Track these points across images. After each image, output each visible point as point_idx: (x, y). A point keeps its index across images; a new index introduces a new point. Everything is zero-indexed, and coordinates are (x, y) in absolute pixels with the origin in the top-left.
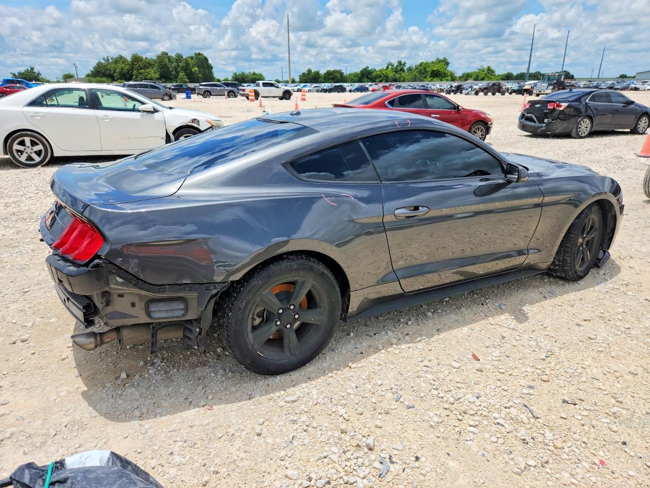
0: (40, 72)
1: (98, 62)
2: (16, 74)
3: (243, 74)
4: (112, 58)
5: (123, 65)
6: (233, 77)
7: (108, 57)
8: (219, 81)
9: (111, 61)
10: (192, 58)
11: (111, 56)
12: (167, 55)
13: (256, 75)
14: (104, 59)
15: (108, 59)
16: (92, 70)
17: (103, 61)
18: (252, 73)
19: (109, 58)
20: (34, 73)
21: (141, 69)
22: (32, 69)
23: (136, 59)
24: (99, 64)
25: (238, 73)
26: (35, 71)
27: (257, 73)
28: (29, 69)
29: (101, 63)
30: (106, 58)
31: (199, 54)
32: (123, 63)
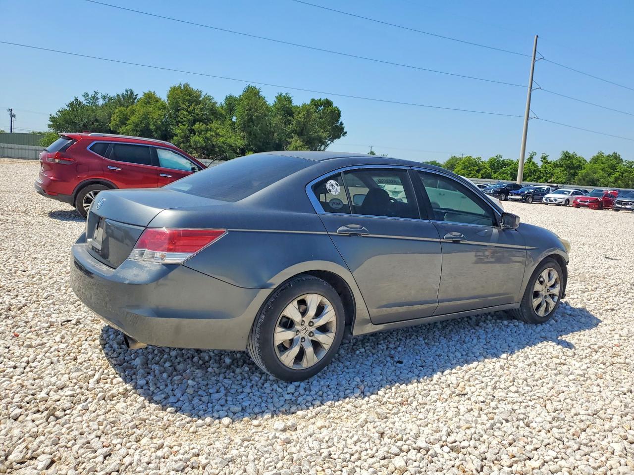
1: (73, 99)
4: (104, 98)
7: (96, 93)
9: (101, 102)
11: (104, 94)
15: (95, 98)
19: (99, 96)
24: (75, 105)
29: (80, 102)
30: (92, 93)
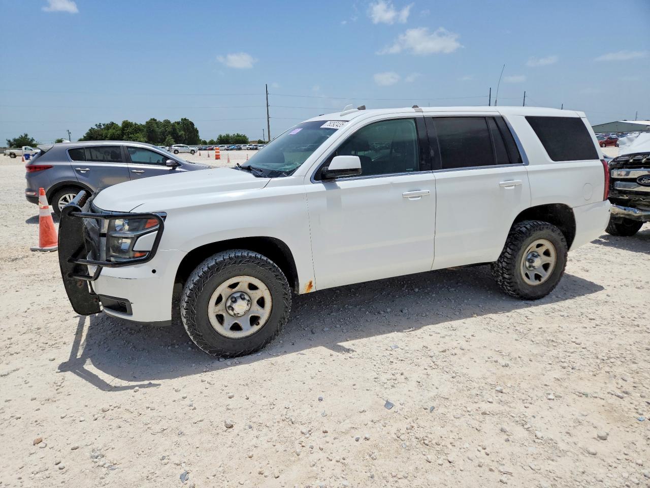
0: (34, 138)
2: (12, 141)
3: (228, 136)
5: (114, 131)
6: (218, 139)
8: (205, 143)
10: (178, 123)
12: (156, 120)
13: (240, 136)
14: (96, 125)
16: (85, 135)
17: (95, 127)
18: (236, 134)
20: (29, 139)
21: (131, 134)
22: (26, 135)
23: (126, 125)
25: (223, 135)
26: (28, 137)
27: (241, 134)
28: (23, 136)
31: (185, 119)
32: (114, 129)
